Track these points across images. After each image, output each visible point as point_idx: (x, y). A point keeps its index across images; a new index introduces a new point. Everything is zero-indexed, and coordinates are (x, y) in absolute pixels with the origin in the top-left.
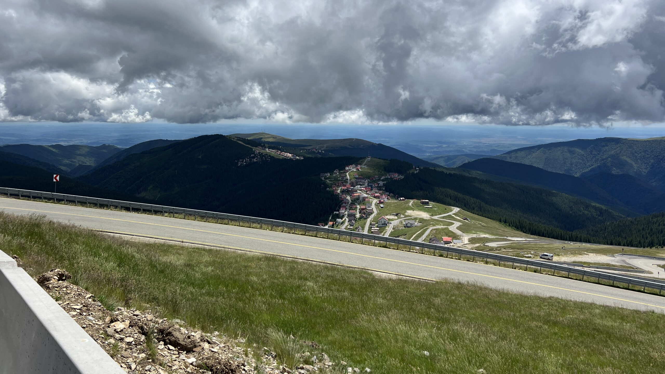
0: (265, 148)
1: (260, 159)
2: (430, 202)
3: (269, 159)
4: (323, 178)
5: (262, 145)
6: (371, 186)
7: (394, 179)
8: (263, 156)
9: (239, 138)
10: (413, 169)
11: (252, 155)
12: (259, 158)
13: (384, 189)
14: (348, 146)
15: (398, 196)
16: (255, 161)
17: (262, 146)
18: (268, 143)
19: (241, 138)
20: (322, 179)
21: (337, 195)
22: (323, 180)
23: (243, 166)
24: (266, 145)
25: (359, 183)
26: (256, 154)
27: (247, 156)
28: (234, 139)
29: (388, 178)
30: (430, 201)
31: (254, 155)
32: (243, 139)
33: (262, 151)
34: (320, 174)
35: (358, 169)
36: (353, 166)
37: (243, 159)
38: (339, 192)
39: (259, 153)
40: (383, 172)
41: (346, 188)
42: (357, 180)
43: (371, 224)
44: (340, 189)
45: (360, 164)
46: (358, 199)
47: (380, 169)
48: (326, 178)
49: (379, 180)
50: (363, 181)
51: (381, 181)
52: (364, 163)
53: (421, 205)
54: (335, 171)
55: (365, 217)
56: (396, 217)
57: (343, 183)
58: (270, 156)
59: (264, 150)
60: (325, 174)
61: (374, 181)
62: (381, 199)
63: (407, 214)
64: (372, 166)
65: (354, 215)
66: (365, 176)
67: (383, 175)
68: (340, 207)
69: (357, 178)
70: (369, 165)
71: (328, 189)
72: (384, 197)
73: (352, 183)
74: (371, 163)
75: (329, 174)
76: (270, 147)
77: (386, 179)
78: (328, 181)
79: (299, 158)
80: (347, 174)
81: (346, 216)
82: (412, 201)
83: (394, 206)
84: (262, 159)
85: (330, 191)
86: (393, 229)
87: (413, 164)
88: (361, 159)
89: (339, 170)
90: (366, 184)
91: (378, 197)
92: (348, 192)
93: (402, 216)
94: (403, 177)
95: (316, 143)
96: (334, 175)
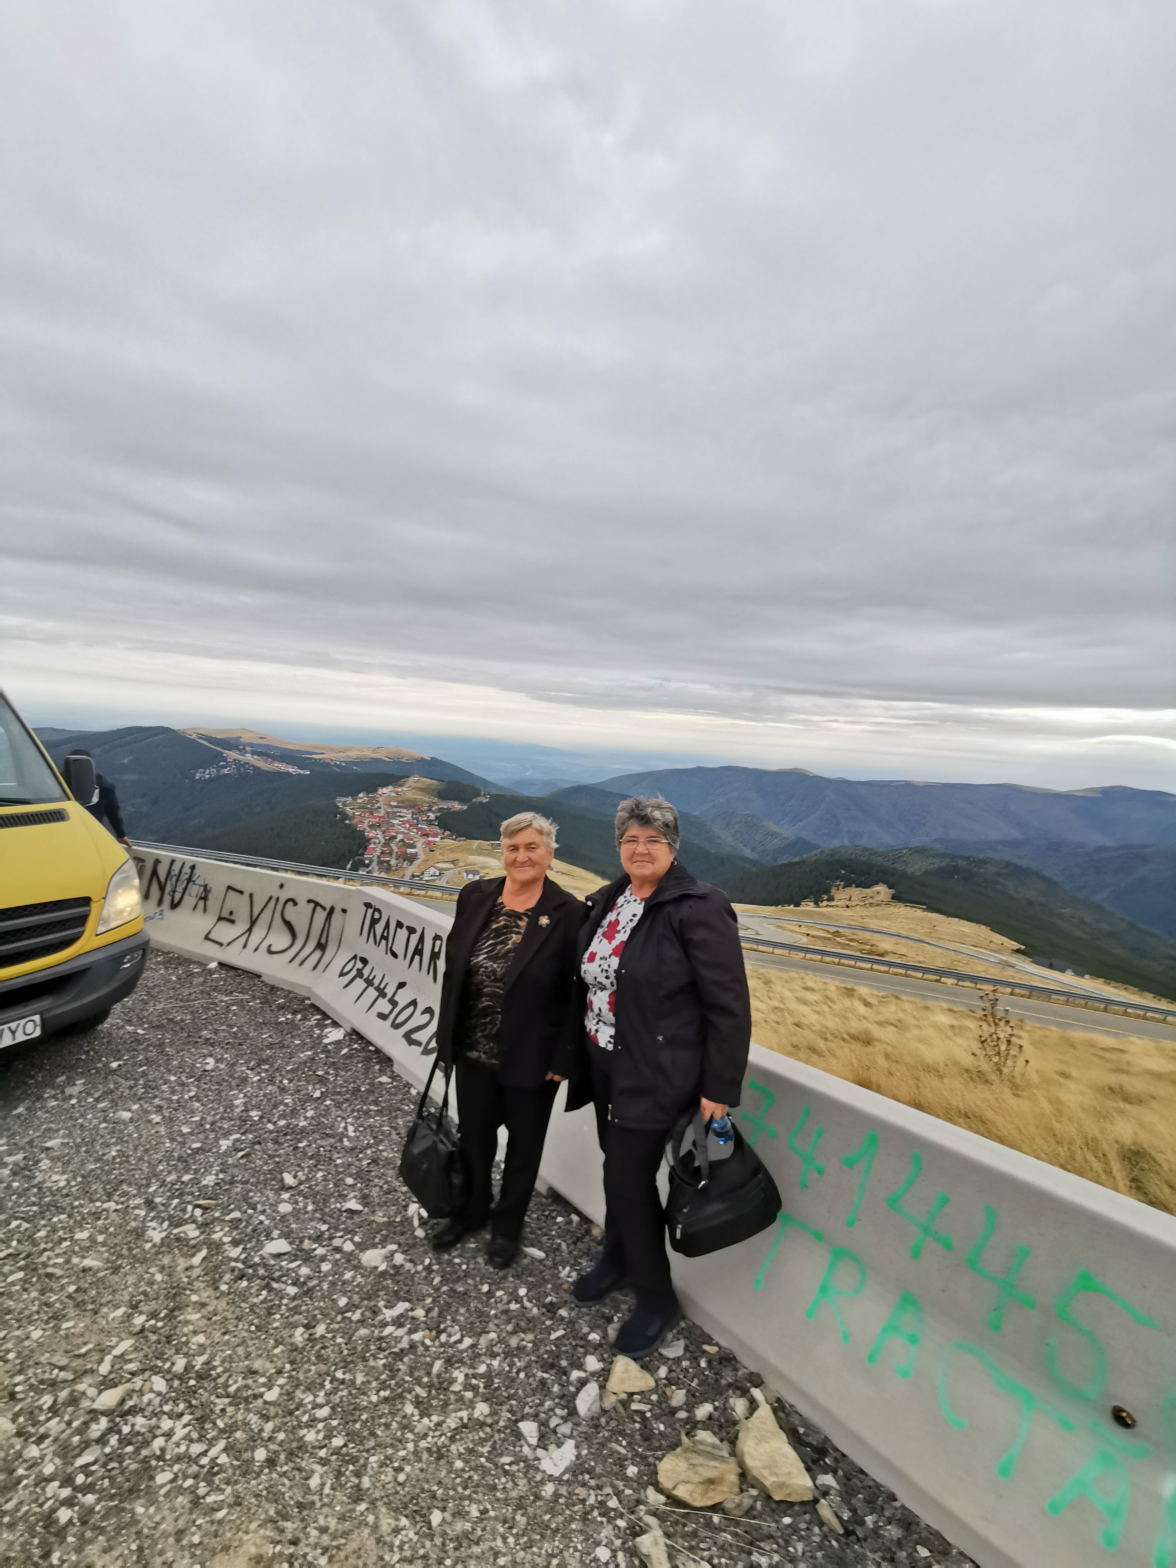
0: (246, 752)
1: (235, 770)
3: (251, 770)
5: (241, 747)
6: (417, 819)
7: (453, 809)
8: (241, 765)
10: (481, 796)
11: (221, 763)
12: (234, 768)
13: (436, 824)
15: (457, 835)
16: (226, 772)
17: (240, 751)
18: (251, 745)
21: (362, 831)
22: (340, 808)
23: (205, 779)
24: (247, 748)
25: (398, 814)
26: (230, 762)
27: (213, 764)
29: (443, 808)
31: (224, 763)
33: (239, 757)
34: (336, 799)
35: (397, 793)
36: (390, 788)
37: (205, 769)
38: (365, 826)
39: (235, 760)
40: (436, 800)
41: (377, 820)
42: (395, 810)
43: (413, 876)
44: (367, 821)
45: (402, 786)
46: (395, 837)
47: (432, 795)
48: (345, 805)
49: (430, 810)
50: (405, 811)
51: (434, 812)
52: (408, 784)
53: (489, 848)
54: (361, 795)
55: (405, 865)
56: (452, 866)
57: (372, 814)
58: (253, 766)
59: (243, 755)
60: (345, 799)
61: (422, 811)
62: (430, 839)
63: (468, 861)
64: (420, 789)
65: (388, 862)
66: (409, 804)
67: (435, 803)
68: (366, 849)
69: (395, 807)
70: (415, 788)
71: (347, 822)
72: (436, 835)
73: (388, 813)
74: (419, 785)
75: (350, 798)
76: (253, 753)
77: (440, 810)
78: (348, 809)
79: (302, 772)
80: (380, 799)
81: (374, 863)
82: (477, 842)
83: (450, 850)
84: (238, 769)
85: (350, 825)
86: (447, 883)
87: (482, 789)
88: (404, 777)
89: (368, 793)
90: (410, 816)
91: (427, 835)
92: (379, 826)
93: (461, 864)
94: (465, 808)
95: (333, 750)
96: (359, 801)
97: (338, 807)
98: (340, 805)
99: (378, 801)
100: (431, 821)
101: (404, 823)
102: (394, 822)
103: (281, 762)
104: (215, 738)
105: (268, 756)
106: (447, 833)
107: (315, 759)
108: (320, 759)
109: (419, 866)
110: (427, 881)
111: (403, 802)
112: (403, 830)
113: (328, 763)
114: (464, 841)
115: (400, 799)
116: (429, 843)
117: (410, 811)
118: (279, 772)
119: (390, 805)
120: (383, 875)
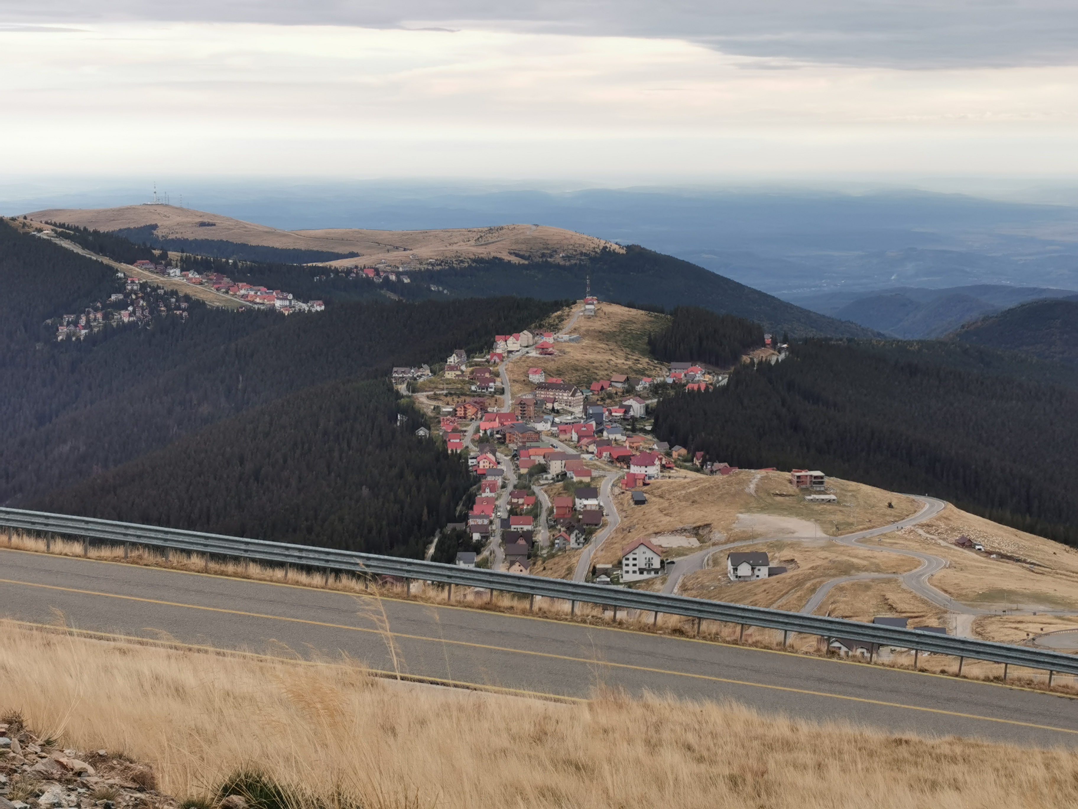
0: (169, 264)
1: (146, 312)
2: (826, 479)
3: (184, 310)
4: (404, 386)
5: (157, 252)
6: (599, 418)
7: (690, 386)
8: (159, 298)
9: (62, 226)
10: (764, 345)
11: (113, 297)
12: (143, 308)
13: (649, 428)
14: (507, 257)
15: (704, 457)
16: (126, 320)
17: (155, 261)
18: (181, 245)
19: (68, 228)
20: (397, 392)
21: (460, 456)
22: (403, 397)
23: (78, 339)
24: (173, 255)
25: (549, 406)
26: (132, 291)
27: (95, 301)
28: (40, 230)
29: (664, 385)
30: (829, 474)
31: (121, 296)
32: (76, 229)
33: (155, 278)
34: (391, 372)
35: (544, 350)
36: (526, 336)
37: (79, 312)
38: (467, 442)
39: (143, 286)
40: (644, 362)
41: (496, 424)
42: (542, 394)
43: (594, 572)
44: (470, 429)
45: (555, 328)
46: (543, 469)
47: (633, 348)
48: (413, 387)
49: (630, 391)
50: (565, 396)
51: (638, 396)
52: (569, 324)
53: (792, 489)
54: (452, 360)
55: (572, 543)
56: (694, 542)
57: (484, 409)
58: (187, 298)
59: (163, 273)
60: (412, 372)
61: (610, 396)
62: (634, 469)
63: (737, 528)
64: (603, 336)
65: (528, 536)
66: (573, 377)
67: (642, 372)
68: (471, 502)
69: (541, 386)
70: (588, 334)
71: (422, 432)
72: (647, 461)
73: (522, 404)
74: (597, 325)
75: (426, 371)
76: (186, 266)
77: (656, 389)
78: (422, 398)
79: (305, 307)
80: (501, 368)
81: (495, 540)
82: (758, 475)
83: (686, 498)
84: (153, 309)
85: (430, 441)
86: (684, 588)
87: (766, 325)
88: (557, 306)
89: (470, 354)
90: (578, 411)
91: (625, 460)
92: (502, 441)
93: (718, 536)
94: (723, 380)
95: (378, 244)
96: (450, 375)
97: (398, 395)
98: (402, 388)
99: (497, 375)
100: (634, 419)
101: (564, 429)
102: (540, 426)
103: (252, 283)
104: (96, 233)
105: (222, 270)
106: (679, 451)
107: (336, 271)
108: (348, 271)
109: (609, 545)
110: (630, 584)
111: (559, 373)
112: (562, 448)
113: (368, 281)
114: (723, 472)
115: (552, 366)
116: (632, 481)
117: (580, 396)
118: (250, 311)
119: (527, 383)
120: (516, 570)
